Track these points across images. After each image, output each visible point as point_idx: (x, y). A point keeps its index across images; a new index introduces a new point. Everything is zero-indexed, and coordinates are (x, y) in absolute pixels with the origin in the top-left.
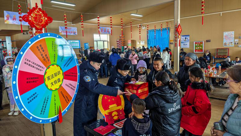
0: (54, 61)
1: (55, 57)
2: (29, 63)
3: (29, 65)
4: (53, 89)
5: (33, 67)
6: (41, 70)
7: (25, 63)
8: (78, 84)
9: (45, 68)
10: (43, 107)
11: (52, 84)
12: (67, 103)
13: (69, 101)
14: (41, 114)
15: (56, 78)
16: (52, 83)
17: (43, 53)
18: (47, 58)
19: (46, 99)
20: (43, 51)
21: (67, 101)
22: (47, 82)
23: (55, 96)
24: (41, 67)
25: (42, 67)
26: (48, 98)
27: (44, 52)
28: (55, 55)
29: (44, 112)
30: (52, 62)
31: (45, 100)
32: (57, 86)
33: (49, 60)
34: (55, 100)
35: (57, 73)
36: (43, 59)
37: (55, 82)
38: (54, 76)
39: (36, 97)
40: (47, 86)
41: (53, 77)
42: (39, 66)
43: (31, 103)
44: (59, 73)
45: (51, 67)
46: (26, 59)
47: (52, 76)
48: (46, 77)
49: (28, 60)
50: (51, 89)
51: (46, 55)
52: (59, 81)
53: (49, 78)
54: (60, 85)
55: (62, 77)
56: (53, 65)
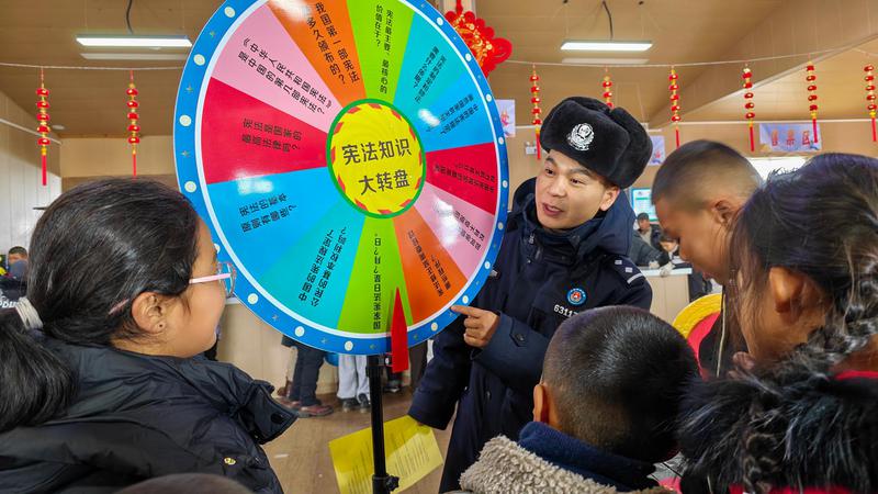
0: (383, 89)
1: (385, 72)
2: (259, 61)
3: (262, 69)
4: (372, 209)
5: (279, 82)
6: (313, 107)
7: (243, 56)
8: (501, 226)
9: (337, 107)
10: (315, 269)
11: (367, 186)
12: (441, 292)
13: (448, 286)
14: (303, 297)
15: (390, 165)
16: (366, 180)
17: (330, 40)
18: (348, 65)
19: (335, 241)
20: (332, 32)
21: (442, 284)
22: (339, 165)
23: (378, 242)
24: (314, 93)
25: (322, 99)
26: (342, 240)
27: (335, 38)
28: (385, 64)
29: (319, 294)
30: (372, 90)
31: (327, 242)
32: (393, 199)
33: (355, 77)
34: (377, 261)
35: (394, 144)
36: (328, 64)
37: (383, 180)
38: (379, 154)
39: (284, 215)
40: (340, 185)
41: (370, 154)
42: (306, 87)
43: (254, 231)
44: (403, 147)
45: (365, 107)
46: (249, 44)
47: (367, 149)
48: (337, 142)
49: (254, 48)
50: (361, 206)
51: (343, 53)
52: (403, 184)
53: (350, 153)
54: (408, 204)
55: (416, 170)
56: (375, 104)
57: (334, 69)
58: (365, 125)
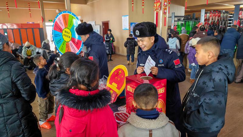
4: (69, 30)
5: (73, 47)
6: (71, 44)
9: (69, 43)
15: (66, 34)
16: (69, 34)
20: (67, 50)
21: (65, 16)
22: (71, 37)
28: (63, 45)
30: (65, 42)
32: (67, 30)
37: (67, 33)
38: (67, 36)
40: (71, 35)
42: (71, 46)
44: (64, 35)
45: (67, 41)
48: (70, 39)
51: (67, 48)
52: (65, 31)
53: (69, 37)
54: (65, 28)
55: (64, 31)
56: (65, 41)
57: (68, 46)
58: (67, 39)
